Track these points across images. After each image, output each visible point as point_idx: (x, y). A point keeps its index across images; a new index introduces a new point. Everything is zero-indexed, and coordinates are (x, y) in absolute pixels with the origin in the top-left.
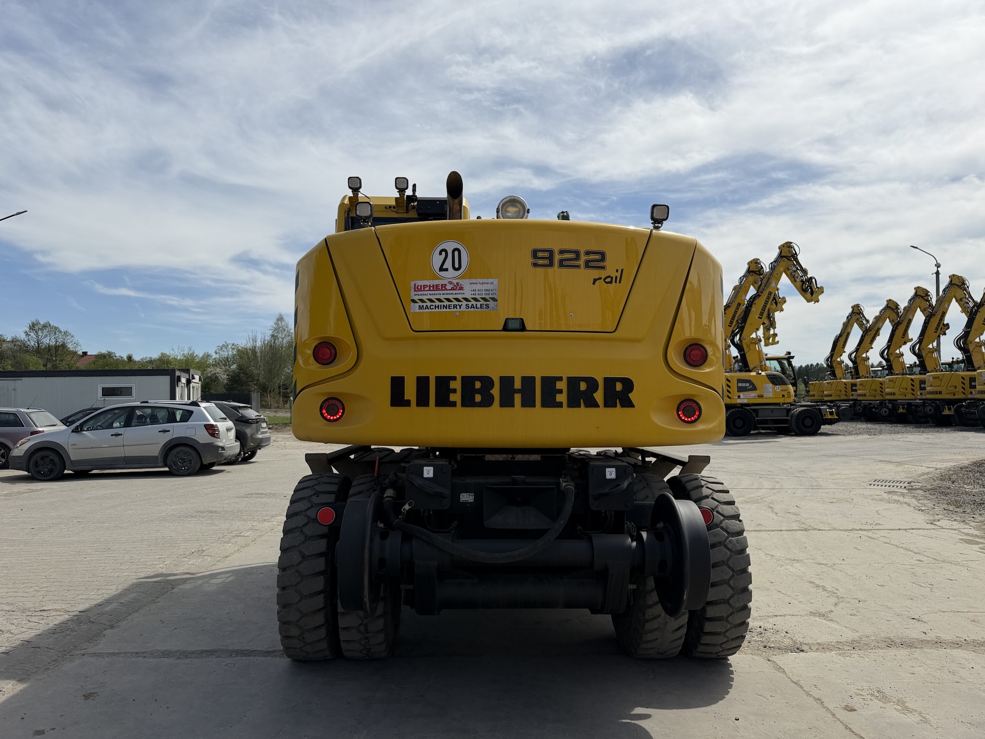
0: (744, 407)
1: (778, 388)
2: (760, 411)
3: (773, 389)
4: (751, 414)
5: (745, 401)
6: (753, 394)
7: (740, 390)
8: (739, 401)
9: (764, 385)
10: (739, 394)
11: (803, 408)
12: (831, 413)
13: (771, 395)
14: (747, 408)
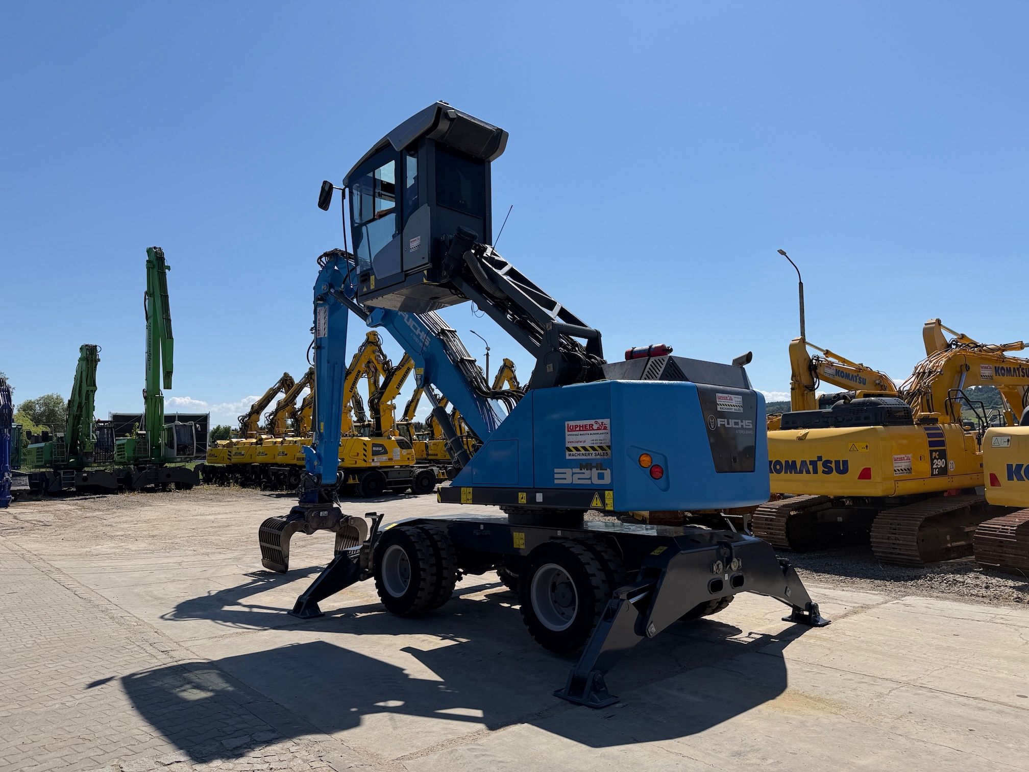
1: (405, 452)
2: (389, 473)
3: (401, 452)
4: (383, 475)
5: (378, 464)
6: (384, 458)
7: (375, 453)
8: (373, 464)
9: (394, 449)
10: (373, 457)
11: (421, 470)
12: (443, 474)
13: (399, 458)
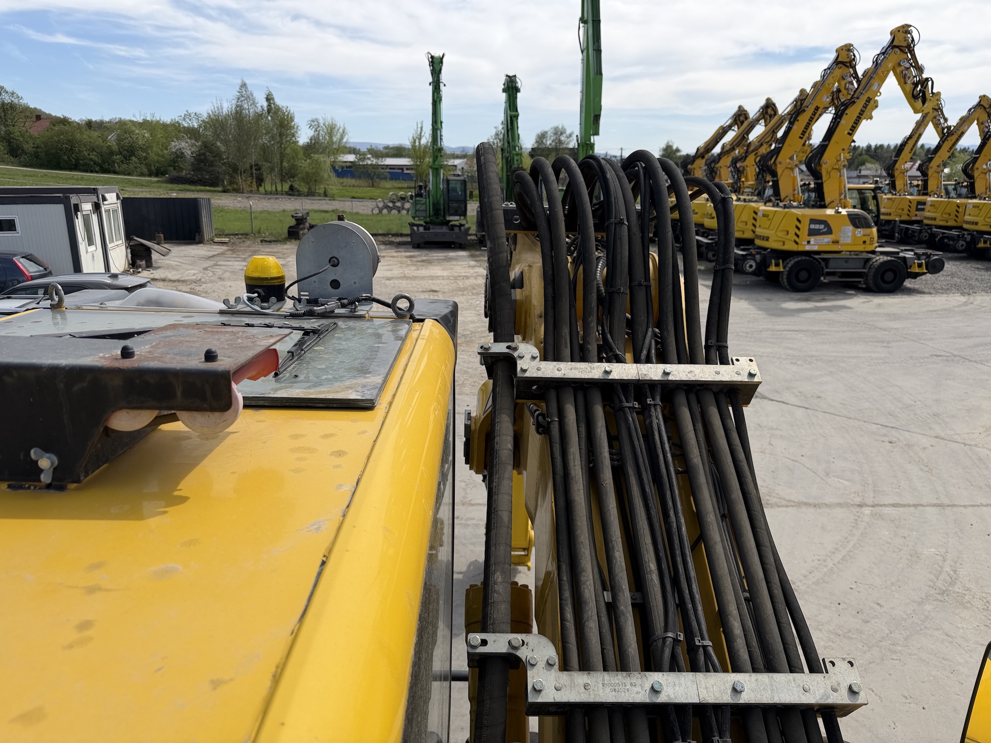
0: (812, 255)
1: (860, 232)
2: (831, 264)
3: (854, 234)
4: (820, 263)
5: (816, 248)
6: (827, 239)
8: (808, 248)
9: (843, 228)
10: (808, 238)
11: (886, 258)
12: (920, 266)
13: (850, 241)
14: (817, 257)
